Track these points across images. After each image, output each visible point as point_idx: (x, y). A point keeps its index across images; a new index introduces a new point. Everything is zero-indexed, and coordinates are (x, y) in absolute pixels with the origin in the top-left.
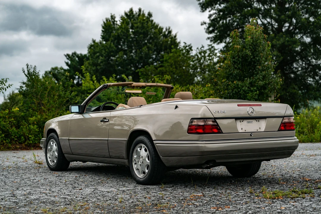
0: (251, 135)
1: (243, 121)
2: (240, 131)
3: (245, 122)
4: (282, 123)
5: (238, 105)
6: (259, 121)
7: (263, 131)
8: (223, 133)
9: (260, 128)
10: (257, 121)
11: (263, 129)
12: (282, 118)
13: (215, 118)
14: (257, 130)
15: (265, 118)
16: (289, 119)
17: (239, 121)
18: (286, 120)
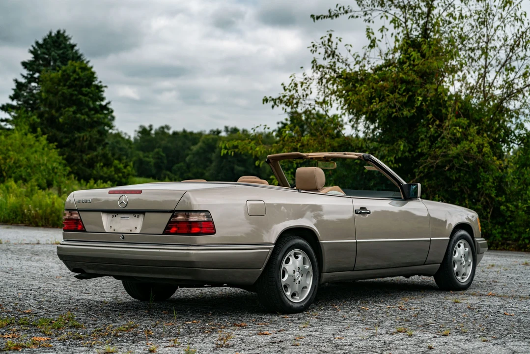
0: (125, 238)
1: (115, 216)
2: (107, 228)
3: (119, 216)
4: (170, 222)
5: (110, 192)
6: (138, 217)
7: (139, 233)
8: (87, 231)
9: (136, 228)
10: (135, 216)
11: (138, 231)
12: (170, 215)
13: (79, 211)
14: (131, 231)
15: (143, 212)
16: (188, 216)
17: (111, 215)
18: (180, 218)
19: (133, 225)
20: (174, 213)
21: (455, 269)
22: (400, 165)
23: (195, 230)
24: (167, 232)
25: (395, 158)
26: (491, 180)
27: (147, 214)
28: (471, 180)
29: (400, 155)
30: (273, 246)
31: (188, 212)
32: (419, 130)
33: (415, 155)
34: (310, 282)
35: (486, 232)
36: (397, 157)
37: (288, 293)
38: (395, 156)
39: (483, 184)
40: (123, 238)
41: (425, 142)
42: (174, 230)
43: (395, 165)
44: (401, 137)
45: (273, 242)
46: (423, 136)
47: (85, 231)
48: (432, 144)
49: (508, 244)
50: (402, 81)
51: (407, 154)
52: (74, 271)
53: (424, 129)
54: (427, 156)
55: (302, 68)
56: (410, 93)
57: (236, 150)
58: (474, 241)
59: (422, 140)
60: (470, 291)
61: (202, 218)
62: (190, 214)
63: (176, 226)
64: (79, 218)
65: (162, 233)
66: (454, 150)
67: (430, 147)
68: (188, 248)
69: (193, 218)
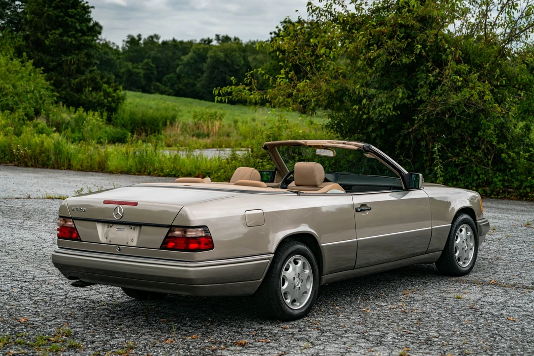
0: (122, 250)
1: (111, 227)
2: (102, 239)
3: (115, 227)
4: (167, 237)
5: (104, 202)
6: (134, 229)
9: (132, 240)
10: (131, 228)
11: (134, 244)
12: (167, 230)
13: (73, 219)
14: (127, 243)
15: (140, 225)
16: (185, 232)
17: (106, 225)
18: (178, 233)
19: (130, 237)
20: (172, 228)
21: (457, 255)
22: (399, 112)
23: (193, 246)
24: (164, 246)
25: (394, 105)
26: (492, 128)
27: (143, 227)
28: (471, 127)
29: (398, 102)
30: (273, 255)
31: (185, 228)
32: (418, 76)
33: (414, 102)
34: (310, 287)
35: (487, 179)
36: (396, 105)
37: (288, 301)
38: (393, 103)
39: (484, 131)
40: (120, 250)
41: (424, 89)
42: (171, 245)
43: (394, 113)
44: (399, 83)
45: (273, 251)
46: (422, 83)
47: (81, 240)
48: (432, 91)
49: (509, 193)
50: (401, 26)
51: (406, 101)
52: (70, 278)
53: (423, 75)
54: (426, 103)
55: (297, 11)
56: (409, 40)
57: (230, 97)
58: (476, 223)
59: (422, 86)
60: (472, 276)
61: (200, 233)
62: (188, 230)
63: (173, 242)
64: (73, 226)
65: (159, 248)
66: (454, 99)
67: (430, 94)
68: (187, 265)
69: (191, 234)
